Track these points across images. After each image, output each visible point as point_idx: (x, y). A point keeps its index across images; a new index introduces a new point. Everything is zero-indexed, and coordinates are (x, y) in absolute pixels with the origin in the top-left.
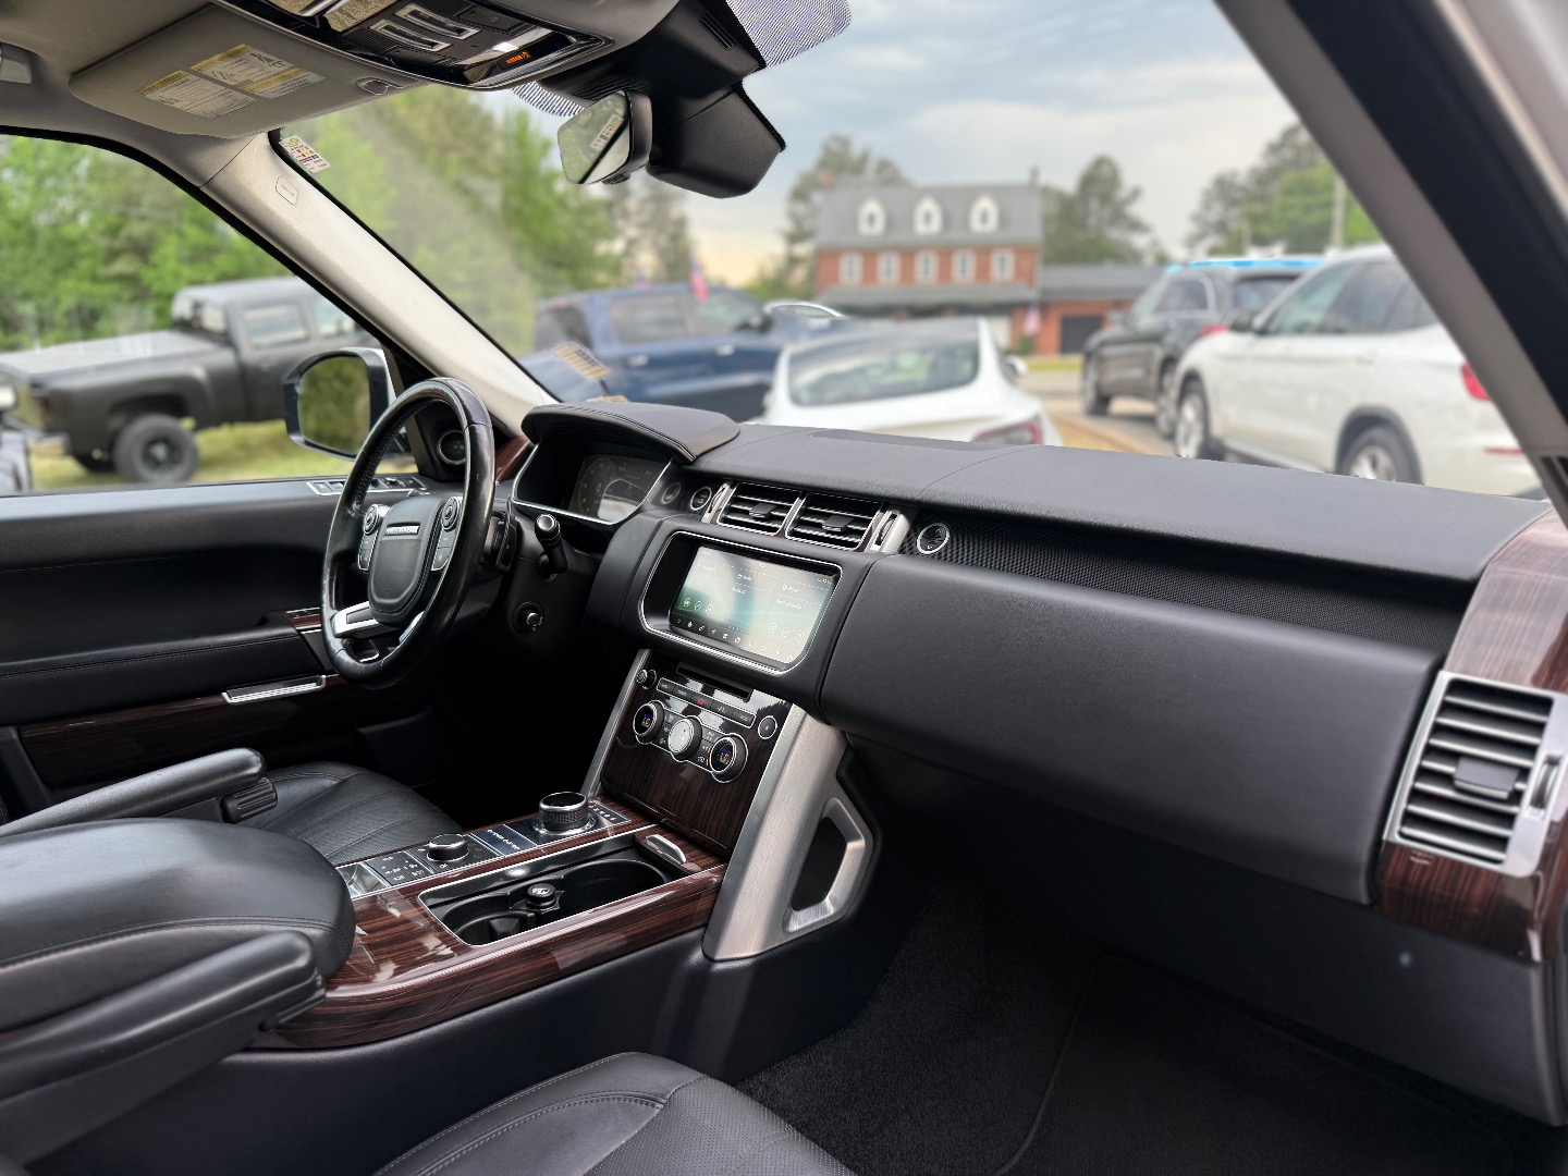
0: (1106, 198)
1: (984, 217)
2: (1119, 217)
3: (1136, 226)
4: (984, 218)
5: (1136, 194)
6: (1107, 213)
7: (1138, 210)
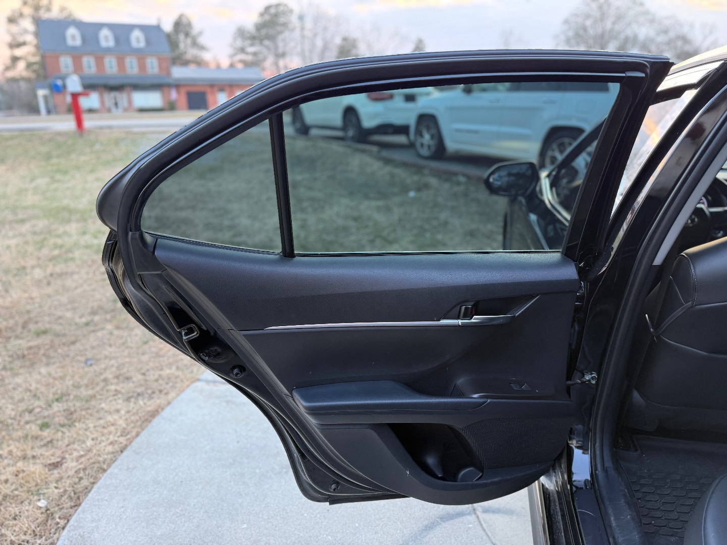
0: (187, 35)
1: (137, 39)
2: (195, 44)
3: (202, 48)
4: (138, 41)
5: (200, 33)
6: (189, 41)
7: (202, 40)
